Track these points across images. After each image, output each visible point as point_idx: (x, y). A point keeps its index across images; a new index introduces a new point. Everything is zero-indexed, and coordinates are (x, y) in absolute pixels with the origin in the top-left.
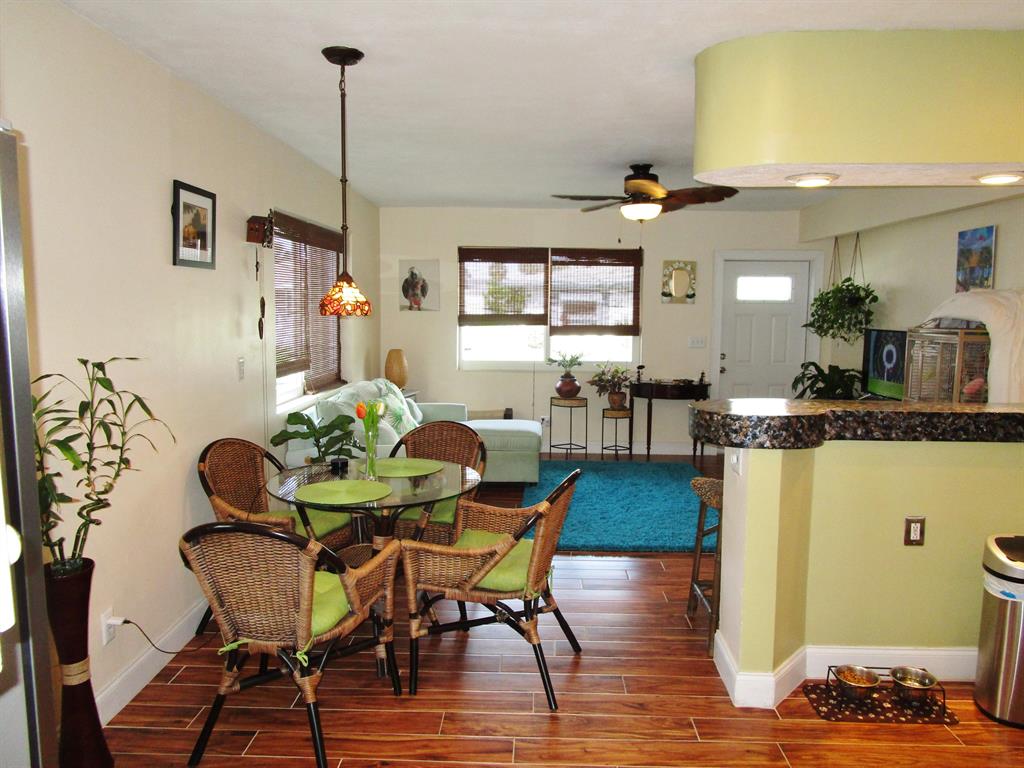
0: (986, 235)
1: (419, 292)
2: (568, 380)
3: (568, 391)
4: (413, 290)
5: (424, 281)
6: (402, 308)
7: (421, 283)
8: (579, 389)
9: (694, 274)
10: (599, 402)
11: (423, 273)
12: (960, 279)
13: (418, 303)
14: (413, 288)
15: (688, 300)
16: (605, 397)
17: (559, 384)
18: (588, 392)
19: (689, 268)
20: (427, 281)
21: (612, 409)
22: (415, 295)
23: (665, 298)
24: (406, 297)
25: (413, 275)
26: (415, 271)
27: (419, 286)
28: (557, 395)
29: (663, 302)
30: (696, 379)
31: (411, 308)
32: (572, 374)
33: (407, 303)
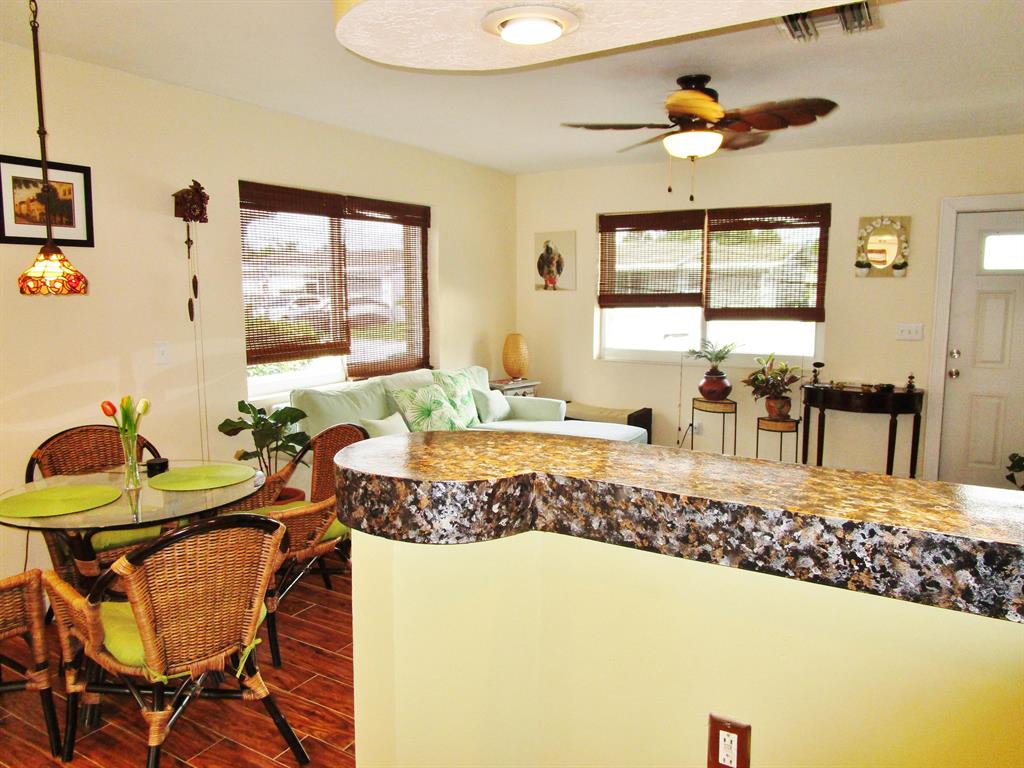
1: (554, 269)
2: (714, 377)
3: (715, 391)
4: (549, 267)
5: (559, 256)
6: (538, 287)
7: (556, 259)
8: (728, 390)
9: (908, 235)
10: (754, 407)
11: (559, 248)
13: (553, 281)
14: (549, 264)
15: (896, 272)
16: (763, 401)
17: (703, 382)
18: (742, 394)
19: (897, 226)
20: (563, 256)
21: (771, 419)
22: (550, 272)
23: (859, 270)
24: (541, 274)
25: (548, 250)
26: (551, 245)
27: (554, 262)
28: (699, 395)
29: (857, 276)
30: (900, 384)
31: (546, 288)
32: (720, 369)
33: (542, 281)
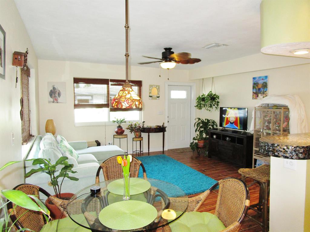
0: (264, 78)
1: (57, 95)
2: (120, 128)
3: (120, 132)
4: (54, 94)
5: (59, 91)
6: (49, 102)
7: (58, 92)
8: (124, 131)
9: (159, 90)
10: (131, 135)
12: (254, 91)
13: (56, 100)
14: (54, 93)
15: (157, 98)
16: (133, 133)
17: (116, 130)
18: (127, 132)
19: (157, 87)
20: (61, 91)
21: (136, 137)
22: (55, 97)
23: (150, 98)
24: (51, 97)
25: (54, 88)
26: (55, 87)
27: (57, 93)
28: (116, 134)
30: (161, 125)
31: (53, 102)
32: (121, 126)
33: (52, 100)
